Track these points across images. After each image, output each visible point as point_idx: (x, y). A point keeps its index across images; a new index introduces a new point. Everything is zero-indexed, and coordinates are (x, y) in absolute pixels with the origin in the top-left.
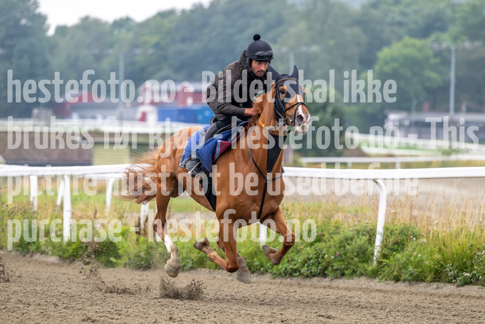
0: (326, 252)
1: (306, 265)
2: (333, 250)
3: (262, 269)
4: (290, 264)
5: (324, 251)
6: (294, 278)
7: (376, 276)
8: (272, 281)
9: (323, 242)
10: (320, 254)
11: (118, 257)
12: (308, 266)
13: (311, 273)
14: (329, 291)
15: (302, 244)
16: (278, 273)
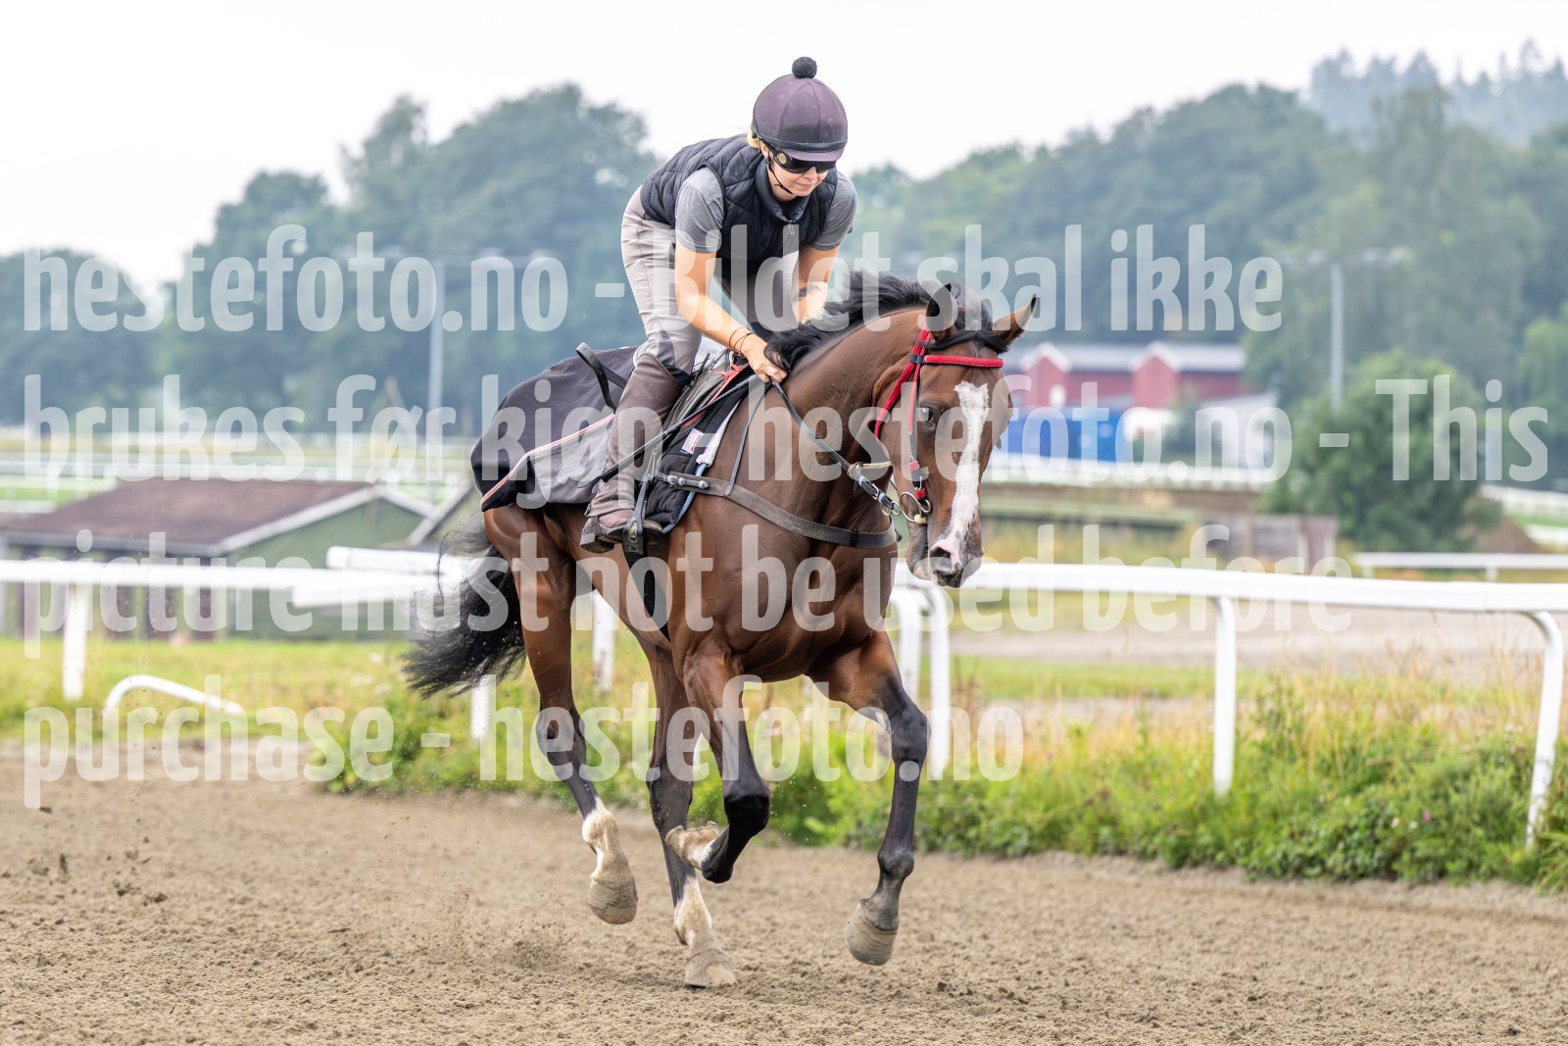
0: (1396, 811)
1: (1341, 846)
2: (1414, 805)
3: (1220, 857)
4: (1297, 842)
5: (1391, 808)
6: (1306, 882)
7: (1533, 878)
8: (1247, 888)
10: (1378, 817)
11: (829, 817)
12: (1346, 849)
13: (1354, 867)
14: (1399, 920)
15: (1330, 787)
16: (1265, 868)
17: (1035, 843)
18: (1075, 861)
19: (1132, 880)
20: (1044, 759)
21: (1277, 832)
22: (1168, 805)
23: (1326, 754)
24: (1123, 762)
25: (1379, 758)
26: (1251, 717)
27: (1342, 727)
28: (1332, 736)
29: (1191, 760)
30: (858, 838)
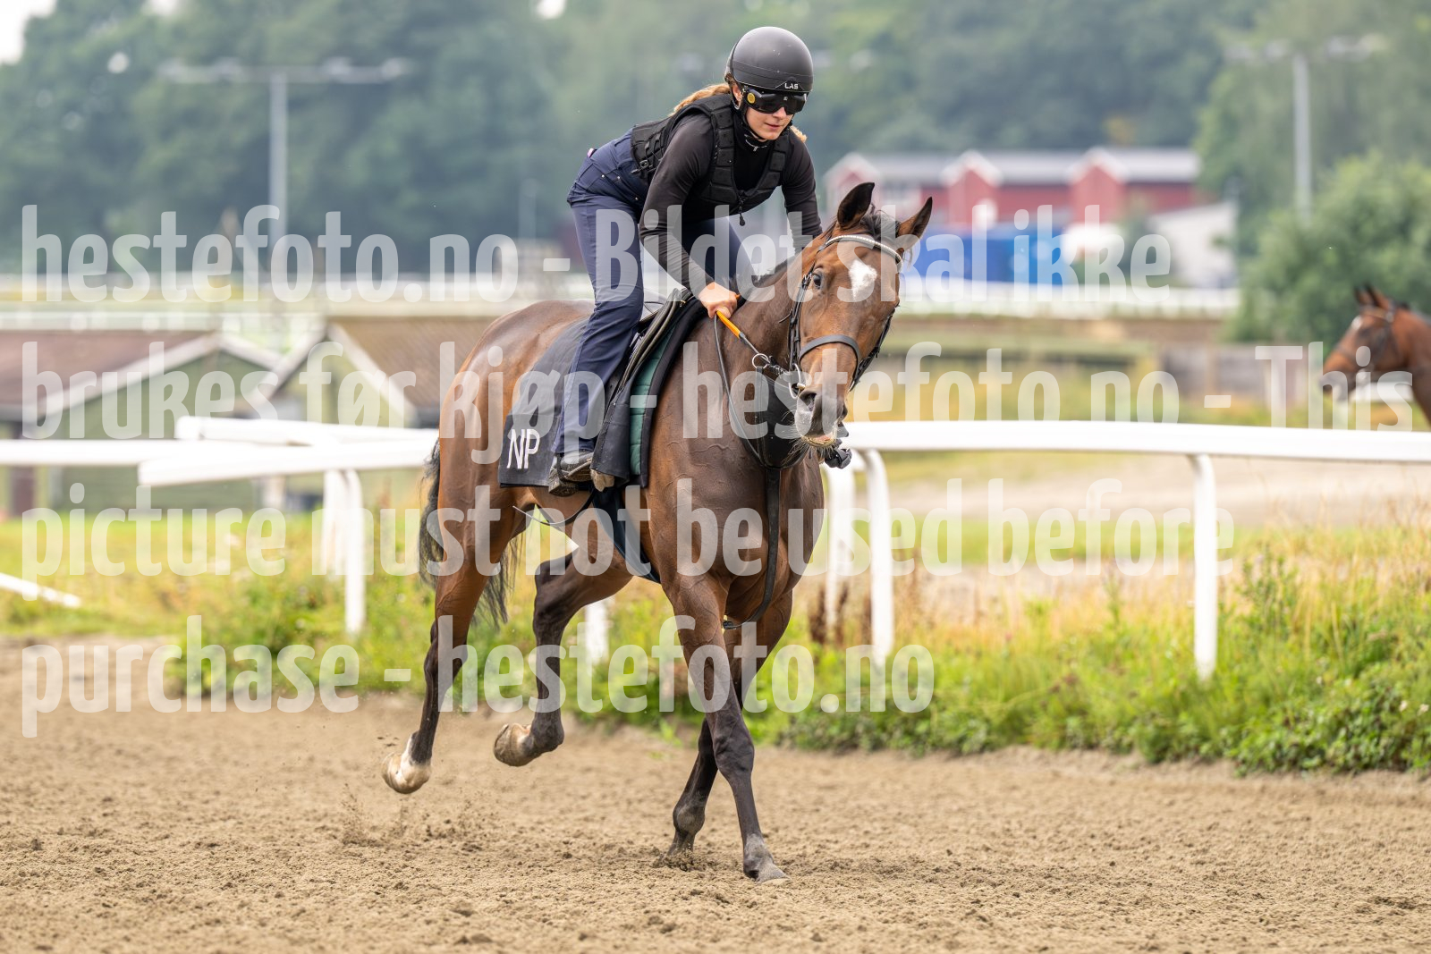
0: (1404, 693)
1: (1343, 732)
2: (1422, 685)
3: (1205, 748)
4: (1292, 730)
5: (1398, 690)
6: (1304, 774)
8: (1237, 784)
9: (1394, 660)
10: (1383, 699)
12: (1348, 737)
13: (1358, 757)
14: (1412, 817)
15: (1328, 667)
16: (1256, 760)
17: (994, 737)
18: (1040, 757)
19: (1105, 777)
20: (1002, 641)
21: (1269, 719)
22: (1144, 691)
23: (1322, 629)
24: (1092, 643)
25: (1383, 632)
26: (1237, 589)
27: (1340, 598)
28: (1329, 610)
29: (1169, 639)
30: (792, 737)
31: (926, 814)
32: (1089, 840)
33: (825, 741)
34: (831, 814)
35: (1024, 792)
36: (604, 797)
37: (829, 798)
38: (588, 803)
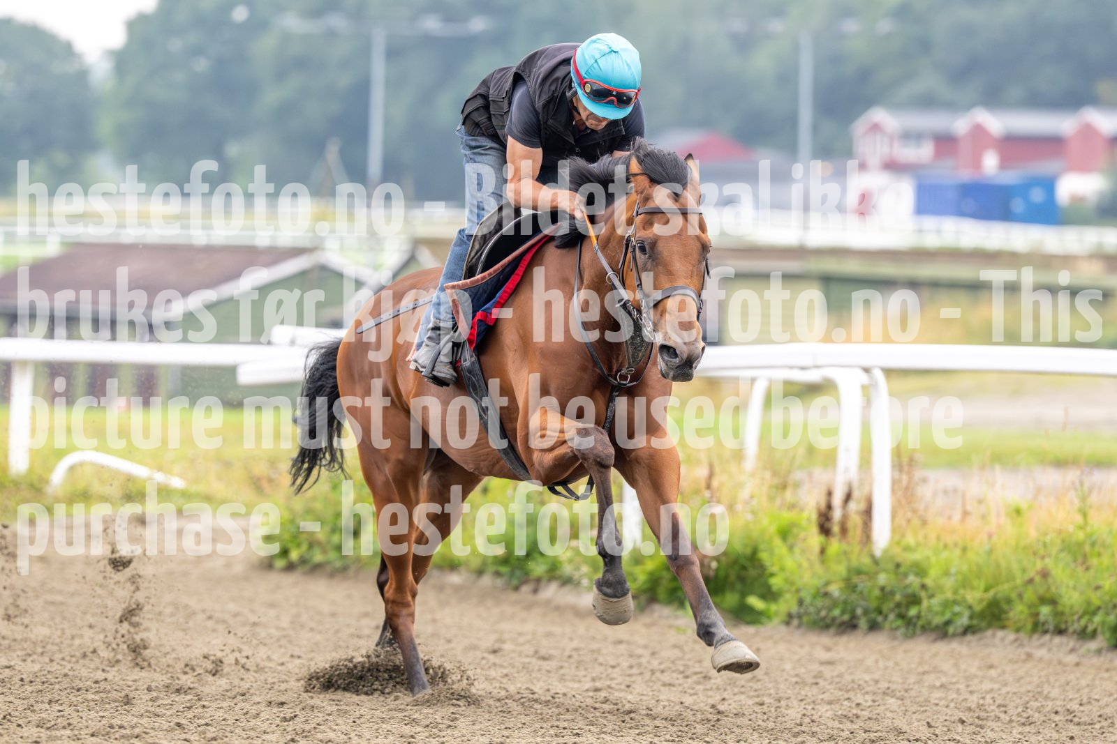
11: (769, 595)
17: (975, 622)
18: (1016, 640)
19: (1072, 659)
20: (984, 538)
22: (1108, 584)
24: (1063, 541)
31: (912, 689)
32: (1053, 715)
33: (828, 621)
34: (828, 687)
35: (999, 671)
36: (631, 667)
37: (828, 672)
38: (615, 673)
